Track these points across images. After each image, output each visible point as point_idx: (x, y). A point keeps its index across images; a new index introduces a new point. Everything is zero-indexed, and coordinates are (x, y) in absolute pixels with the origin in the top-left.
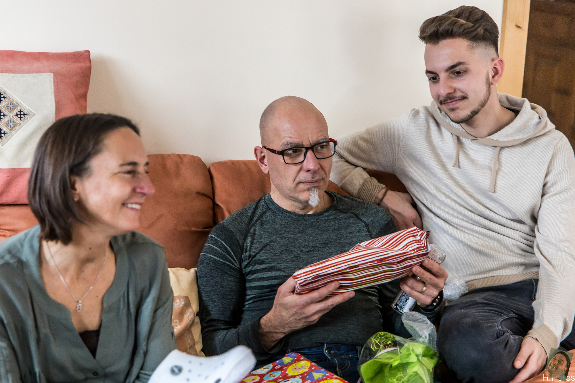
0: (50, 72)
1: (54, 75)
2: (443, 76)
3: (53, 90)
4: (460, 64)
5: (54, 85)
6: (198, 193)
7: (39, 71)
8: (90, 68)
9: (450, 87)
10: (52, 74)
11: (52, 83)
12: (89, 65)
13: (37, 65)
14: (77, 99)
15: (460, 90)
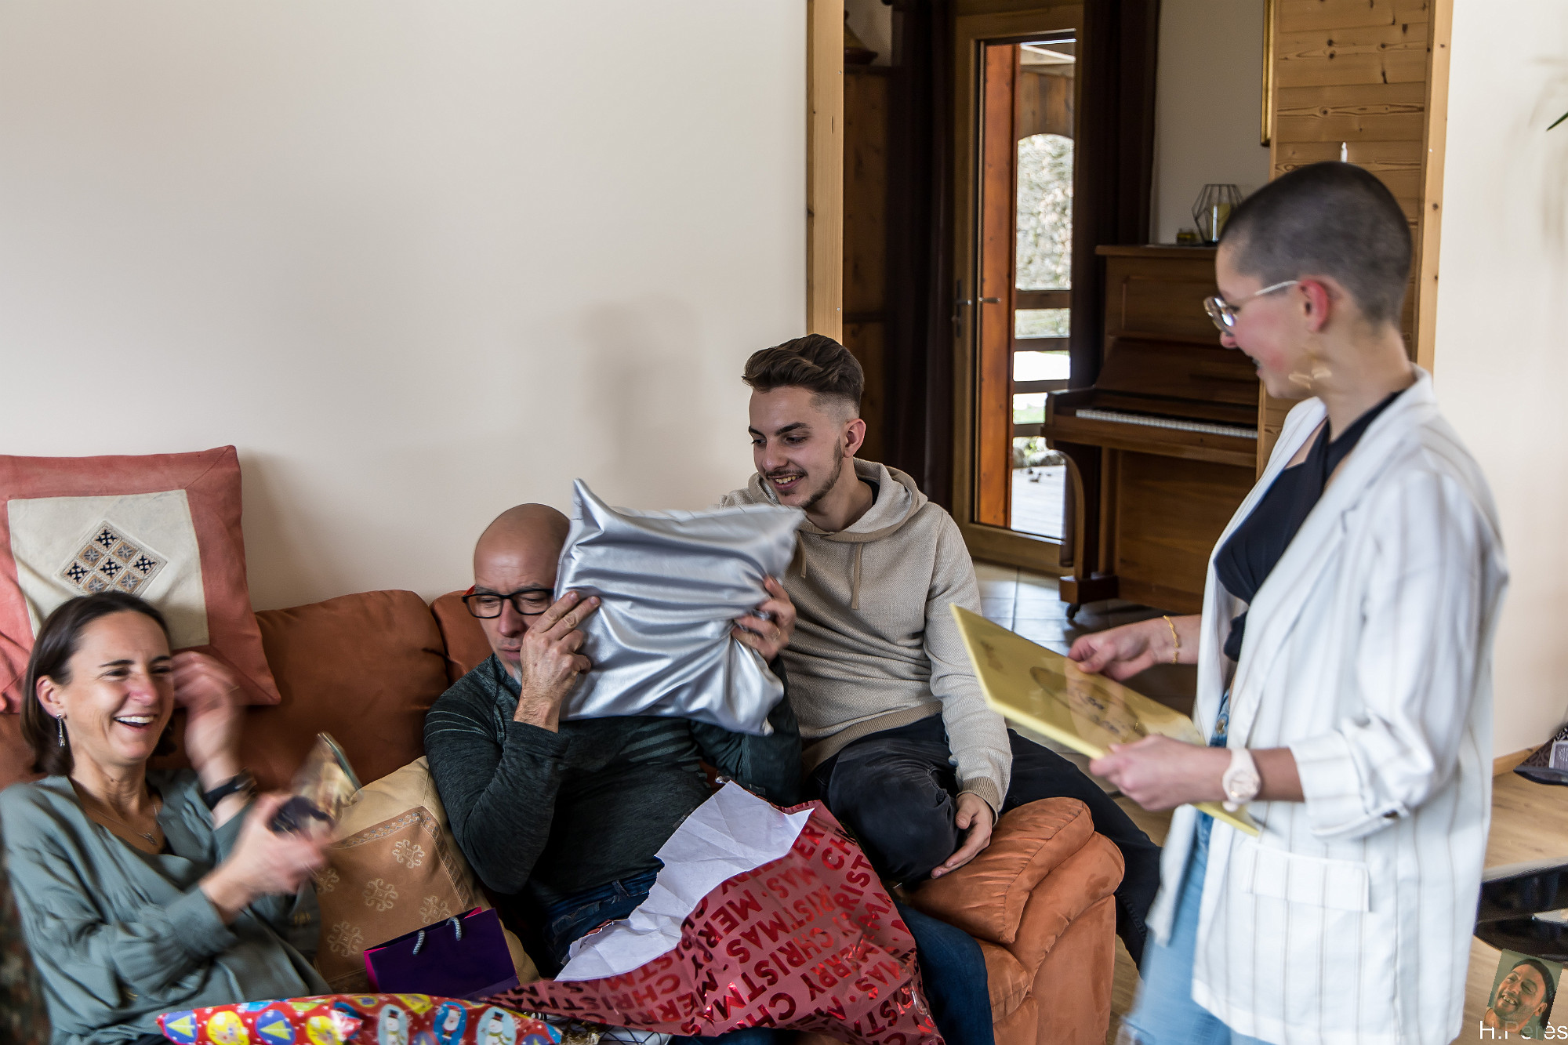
0: (180, 487)
1: (188, 493)
2: (772, 440)
3: (190, 519)
4: (797, 426)
5: (191, 511)
6: (426, 650)
7: (162, 488)
8: (239, 475)
9: (780, 459)
10: (184, 491)
11: (187, 506)
12: (236, 469)
13: (153, 477)
14: (229, 529)
15: (794, 463)
